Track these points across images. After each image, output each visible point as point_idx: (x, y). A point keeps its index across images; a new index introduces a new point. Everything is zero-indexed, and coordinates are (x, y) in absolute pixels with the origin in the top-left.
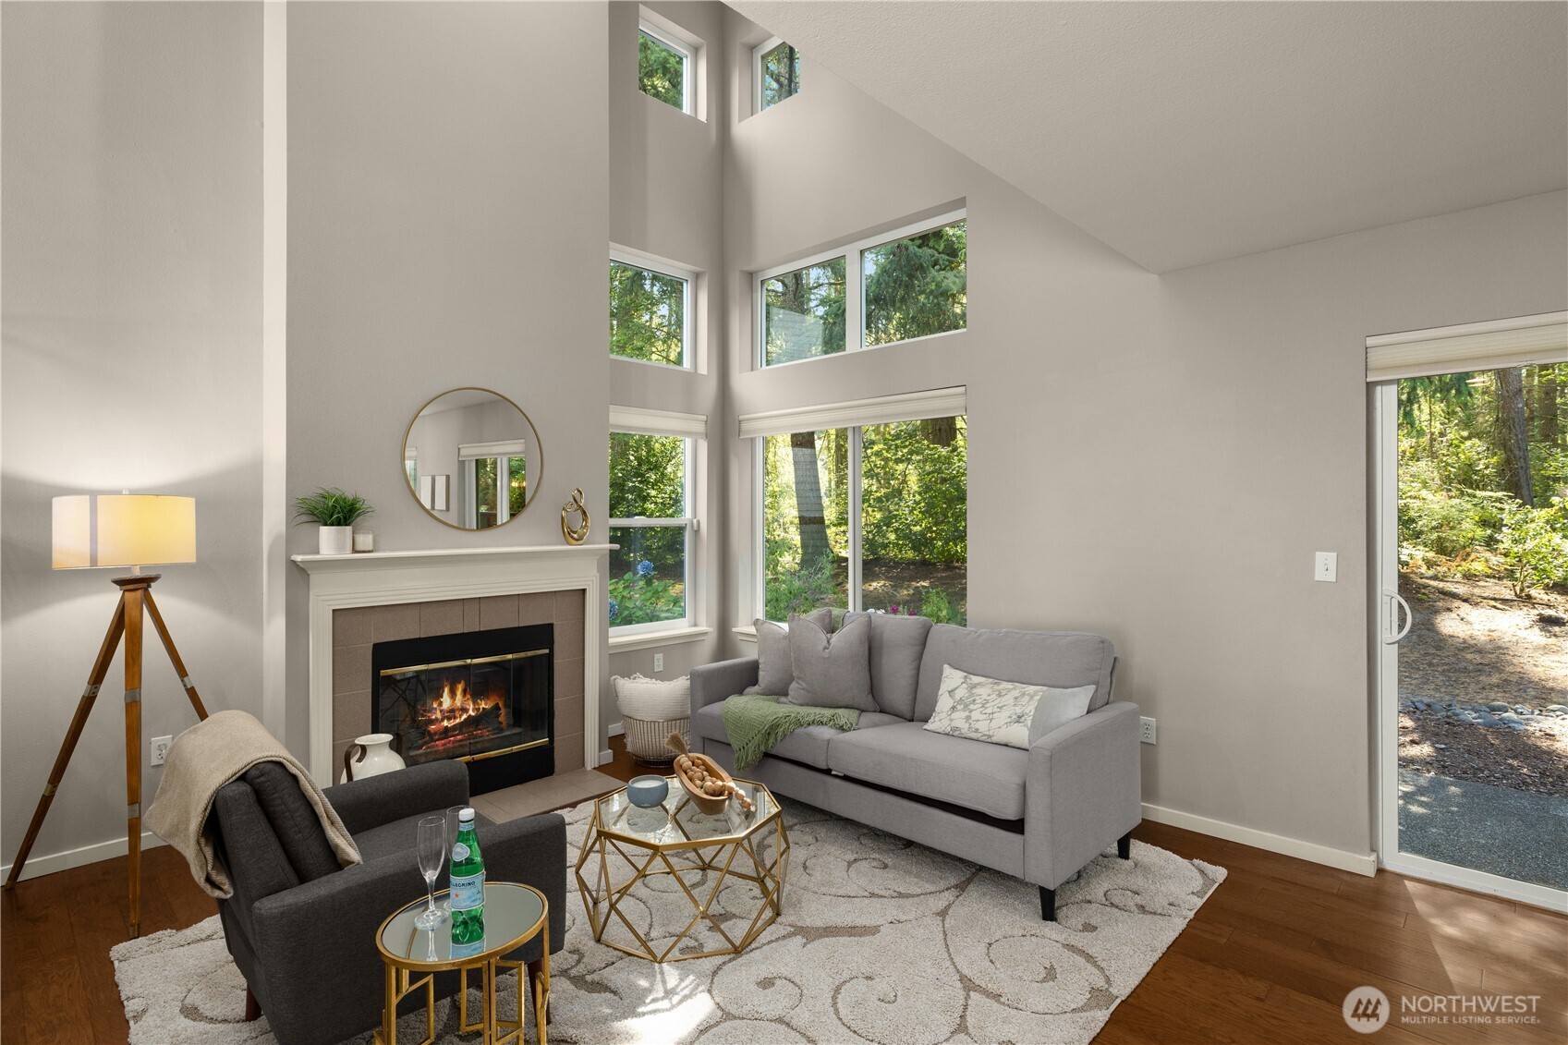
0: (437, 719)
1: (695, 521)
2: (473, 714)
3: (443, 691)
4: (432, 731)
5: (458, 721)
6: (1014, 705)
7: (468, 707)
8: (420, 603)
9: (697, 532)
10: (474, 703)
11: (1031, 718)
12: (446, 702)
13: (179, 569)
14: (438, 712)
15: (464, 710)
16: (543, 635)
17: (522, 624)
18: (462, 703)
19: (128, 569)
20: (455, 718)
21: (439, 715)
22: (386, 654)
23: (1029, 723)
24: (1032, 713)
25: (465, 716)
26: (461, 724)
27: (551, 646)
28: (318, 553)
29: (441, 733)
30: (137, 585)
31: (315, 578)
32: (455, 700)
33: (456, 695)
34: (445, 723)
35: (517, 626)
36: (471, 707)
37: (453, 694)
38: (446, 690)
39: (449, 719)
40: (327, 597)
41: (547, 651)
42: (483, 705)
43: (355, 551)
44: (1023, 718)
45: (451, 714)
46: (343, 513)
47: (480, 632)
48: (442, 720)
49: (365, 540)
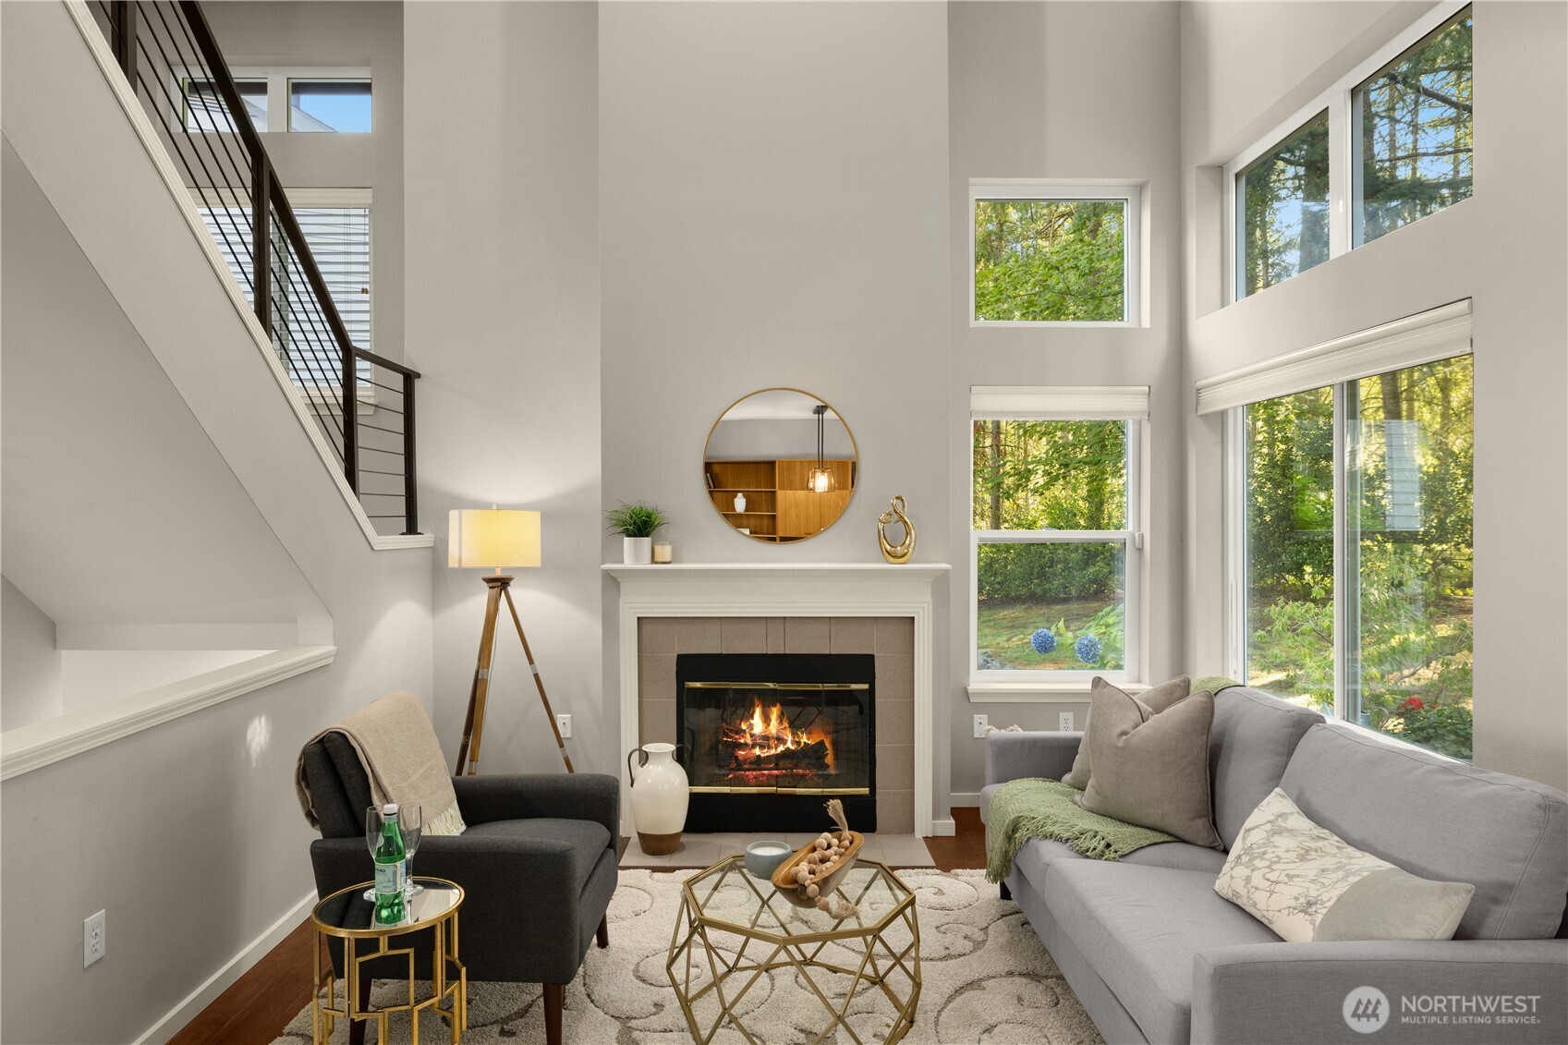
0: (746, 744)
1: (1137, 535)
2: (792, 747)
3: (754, 712)
4: (740, 758)
5: (773, 752)
6: (1313, 881)
7: (785, 737)
8: (721, 618)
9: (1140, 550)
10: (794, 734)
11: (1325, 911)
12: (757, 724)
13: (526, 571)
14: (748, 736)
15: (780, 740)
16: (862, 666)
17: (834, 652)
18: (778, 731)
19: (493, 570)
20: (769, 747)
21: (749, 741)
22: (689, 666)
23: (1319, 918)
24: (1329, 904)
25: (781, 748)
26: (778, 757)
27: (870, 678)
28: (623, 562)
29: (751, 763)
30: (500, 584)
31: (625, 586)
32: (768, 725)
33: (770, 720)
34: (757, 751)
35: (828, 653)
36: (789, 738)
37: (766, 719)
38: (758, 711)
39: (762, 747)
40: (634, 605)
41: (866, 686)
42: (804, 739)
43: (653, 561)
44: (1314, 908)
45: (765, 741)
46: (642, 526)
47: (785, 655)
48: (754, 746)
49: (664, 551)
